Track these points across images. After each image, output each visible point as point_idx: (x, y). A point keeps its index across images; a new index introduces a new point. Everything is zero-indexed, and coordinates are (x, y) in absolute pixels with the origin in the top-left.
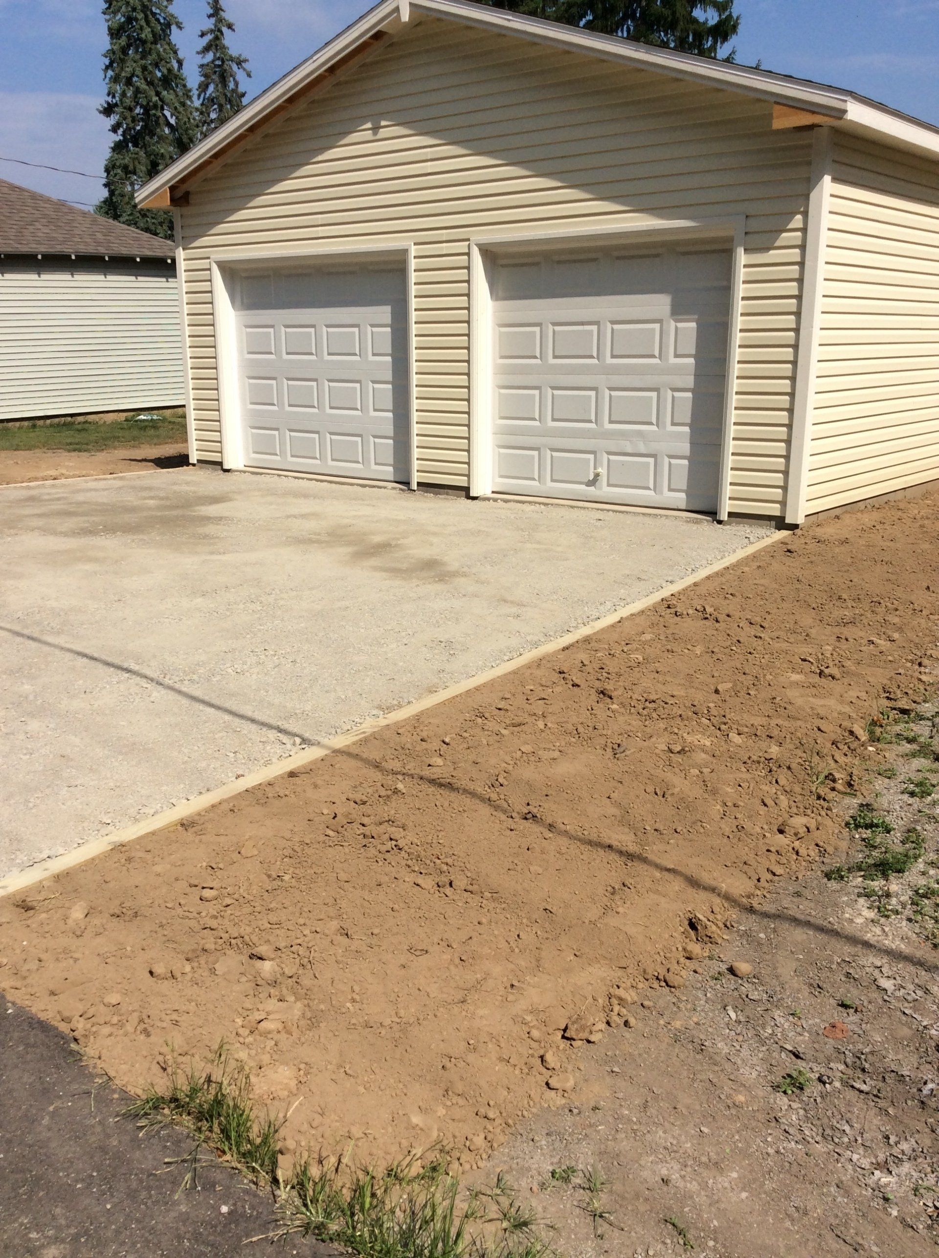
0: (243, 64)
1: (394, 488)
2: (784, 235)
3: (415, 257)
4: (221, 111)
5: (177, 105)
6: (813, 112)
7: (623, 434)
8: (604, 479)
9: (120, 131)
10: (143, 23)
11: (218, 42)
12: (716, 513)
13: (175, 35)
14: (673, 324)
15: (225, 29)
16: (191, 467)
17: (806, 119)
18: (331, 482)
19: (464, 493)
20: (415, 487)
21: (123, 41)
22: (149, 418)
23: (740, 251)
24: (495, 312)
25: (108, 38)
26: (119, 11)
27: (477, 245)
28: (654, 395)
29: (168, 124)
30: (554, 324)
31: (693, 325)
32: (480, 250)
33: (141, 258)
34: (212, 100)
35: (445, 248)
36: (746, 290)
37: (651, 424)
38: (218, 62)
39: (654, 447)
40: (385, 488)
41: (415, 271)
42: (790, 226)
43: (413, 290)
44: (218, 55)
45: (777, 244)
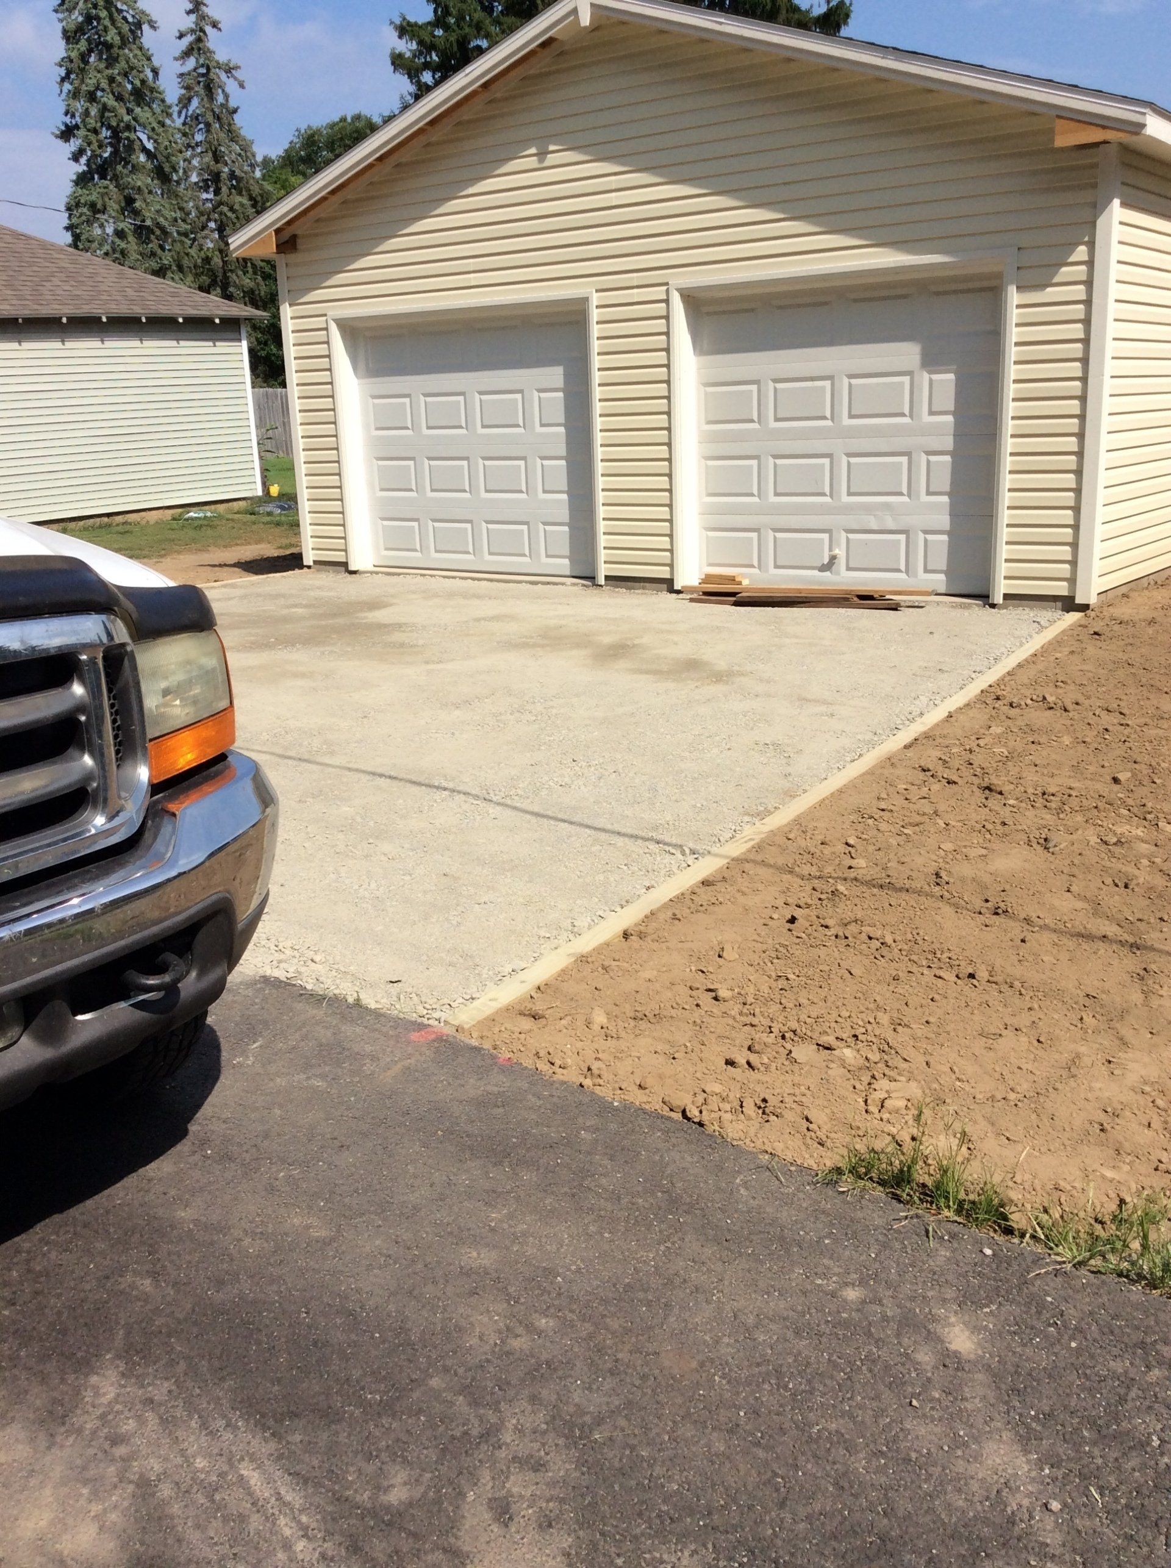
0: (234, 72)
1: (574, 584)
2: (1064, 269)
3: (597, 307)
4: (208, 131)
5: (155, 125)
6: (1104, 127)
7: (868, 509)
8: (842, 562)
9: (83, 160)
10: (107, 22)
11: (201, 45)
12: (988, 597)
13: (148, 37)
14: (926, 376)
15: (208, 29)
16: (306, 570)
17: (1096, 136)
18: (491, 580)
19: (665, 586)
20: (601, 581)
21: (83, 45)
22: (201, 515)
23: (1012, 290)
24: (699, 369)
25: (64, 42)
26: (74, 8)
27: (677, 290)
28: (904, 460)
29: (144, 150)
30: (775, 381)
31: (952, 376)
32: (682, 295)
33: (184, 319)
34: (196, 118)
35: (636, 295)
36: (1019, 334)
37: (901, 494)
38: (203, 71)
39: (905, 522)
40: (563, 584)
41: (598, 323)
42: (1071, 259)
43: (596, 346)
44: (201, 61)
45: (1056, 280)
